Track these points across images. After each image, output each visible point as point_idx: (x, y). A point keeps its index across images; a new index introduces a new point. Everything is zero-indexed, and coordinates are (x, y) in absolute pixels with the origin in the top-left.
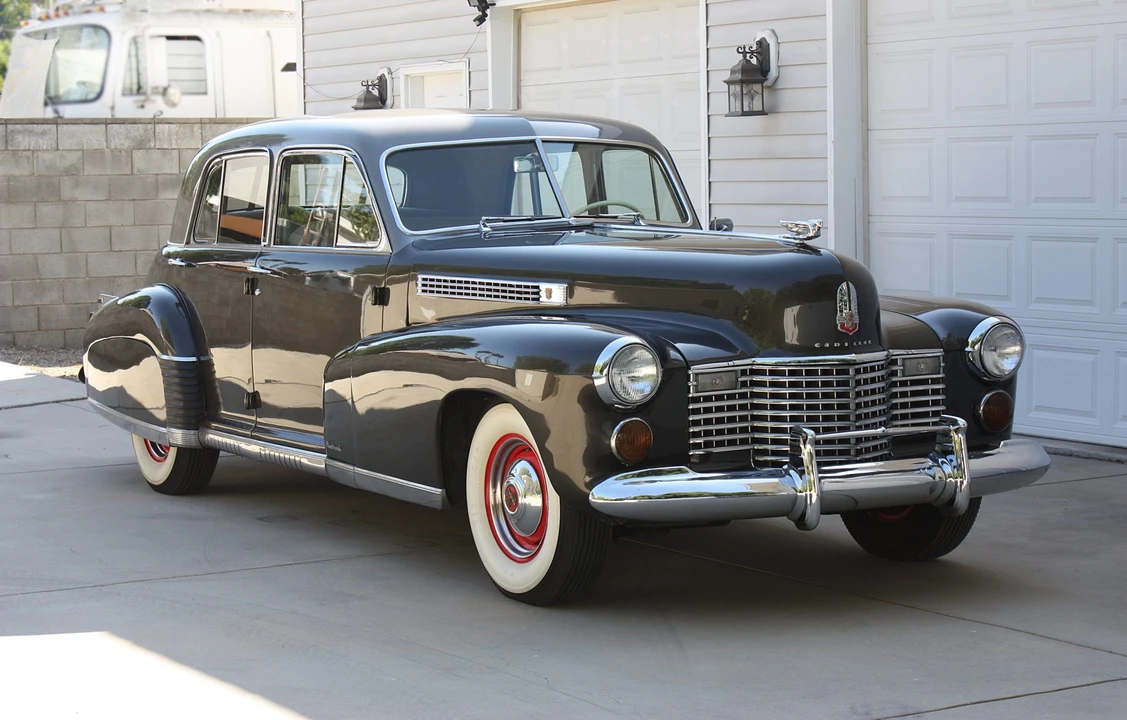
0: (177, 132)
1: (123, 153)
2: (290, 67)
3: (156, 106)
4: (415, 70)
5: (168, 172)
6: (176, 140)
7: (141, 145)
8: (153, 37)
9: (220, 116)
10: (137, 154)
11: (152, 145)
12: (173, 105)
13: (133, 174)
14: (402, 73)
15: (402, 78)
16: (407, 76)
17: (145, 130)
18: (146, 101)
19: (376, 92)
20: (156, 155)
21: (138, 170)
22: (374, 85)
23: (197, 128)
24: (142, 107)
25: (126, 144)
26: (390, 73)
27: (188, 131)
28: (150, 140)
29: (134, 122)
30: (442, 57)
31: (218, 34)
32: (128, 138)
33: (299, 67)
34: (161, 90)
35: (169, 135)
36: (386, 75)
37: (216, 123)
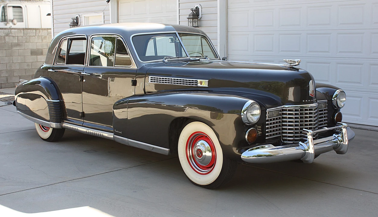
0: (17, 32)
1: (3, 37)
2: (49, 15)
3: (10, 25)
4: (86, 15)
5: (15, 42)
6: (17, 34)
7: (7, 35)
8: (9, 6)
9: (27, 27)
10: (6, 37)
11: (10, 35)
12: (15, 24)
13: (5, 43)
14: (83, 16)
15: (83, 17)
16: (84, 17)
17: (9, 31)
18: (7, 23)
19: (75, 21)
20: (11, 38)
21: (7, 42)
22: (75, 19)
23: (22, 30)
24: (6, 25)
25: (3, 35)
26: (79, 16)
27: (20, 31)
28: (10, 34)
29: (5, 29)
30: (95, 12)
31: (26, 6)
32: (4, 33)
33: (52, 15)
34: (11, 21)
35: (15, 32)
36: (79, 17)
37: (27, 29)
